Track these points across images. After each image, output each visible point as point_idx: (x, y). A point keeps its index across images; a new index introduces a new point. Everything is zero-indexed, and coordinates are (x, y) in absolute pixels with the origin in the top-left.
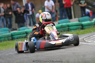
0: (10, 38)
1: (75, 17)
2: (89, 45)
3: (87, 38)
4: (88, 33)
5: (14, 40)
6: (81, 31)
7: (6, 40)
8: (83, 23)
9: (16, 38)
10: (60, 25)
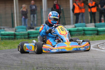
0: (27, 36)
1: (91, 22)
2: (102, 52)
3: (101, 45)
4: (103, 40)
5: (30, 39)
6: (96, 36)
7: (23, 38)
8: (99, 29)
9: (32, 37)
10: (76, 28)
